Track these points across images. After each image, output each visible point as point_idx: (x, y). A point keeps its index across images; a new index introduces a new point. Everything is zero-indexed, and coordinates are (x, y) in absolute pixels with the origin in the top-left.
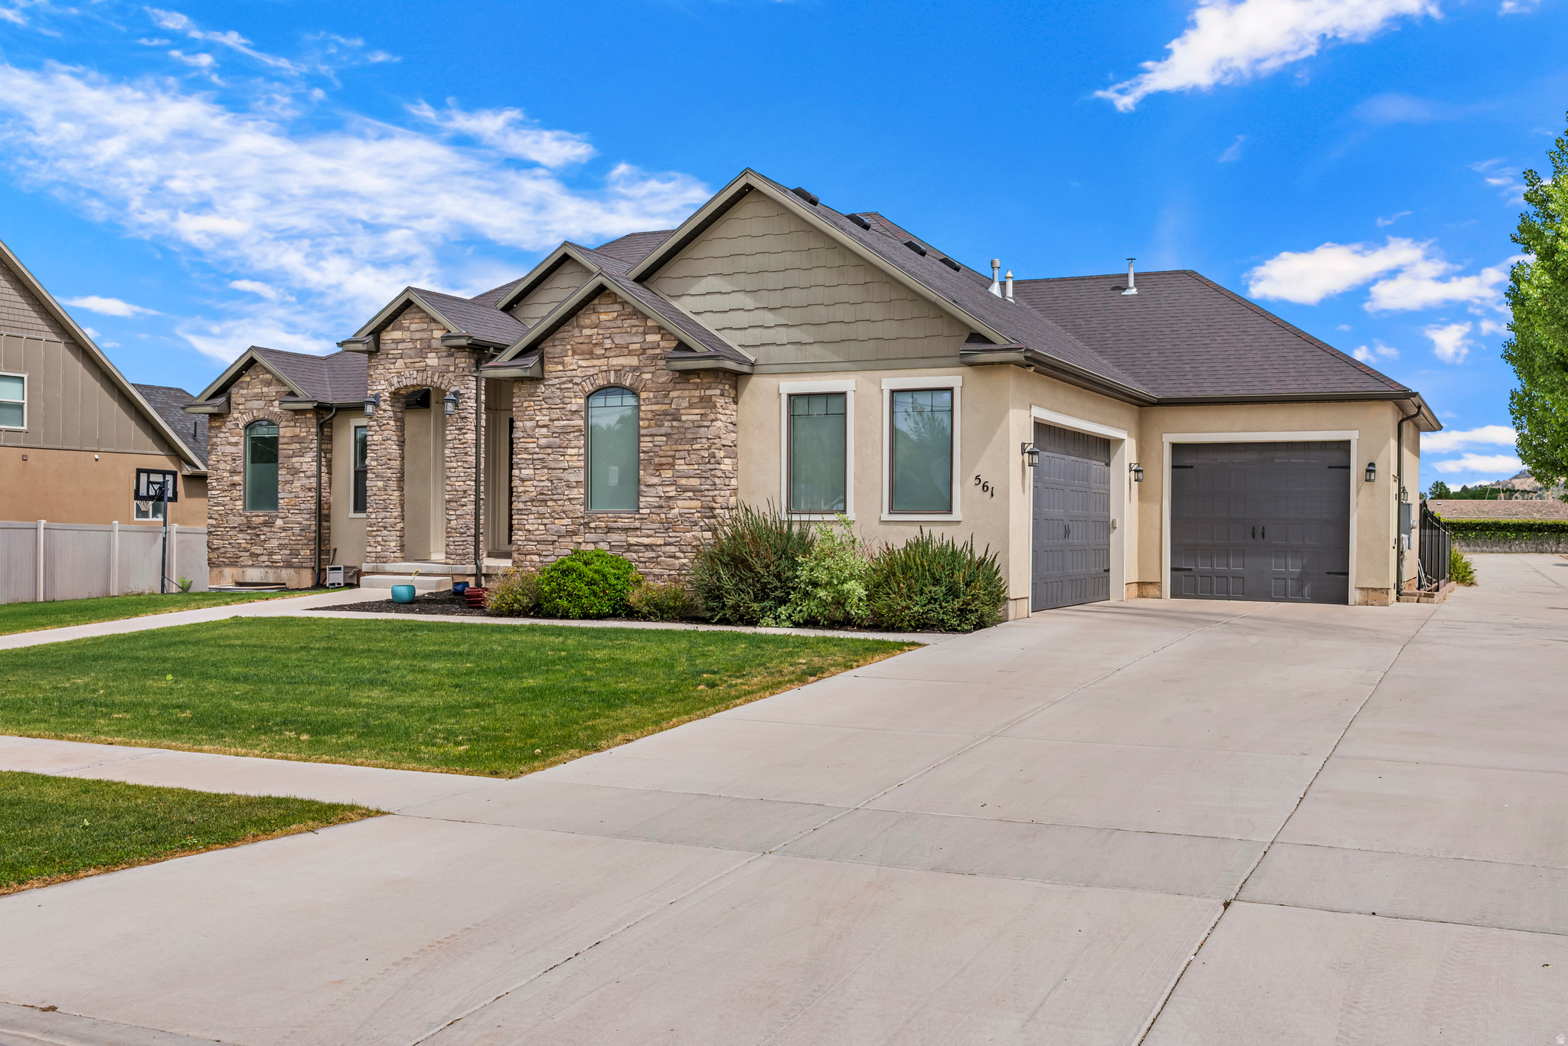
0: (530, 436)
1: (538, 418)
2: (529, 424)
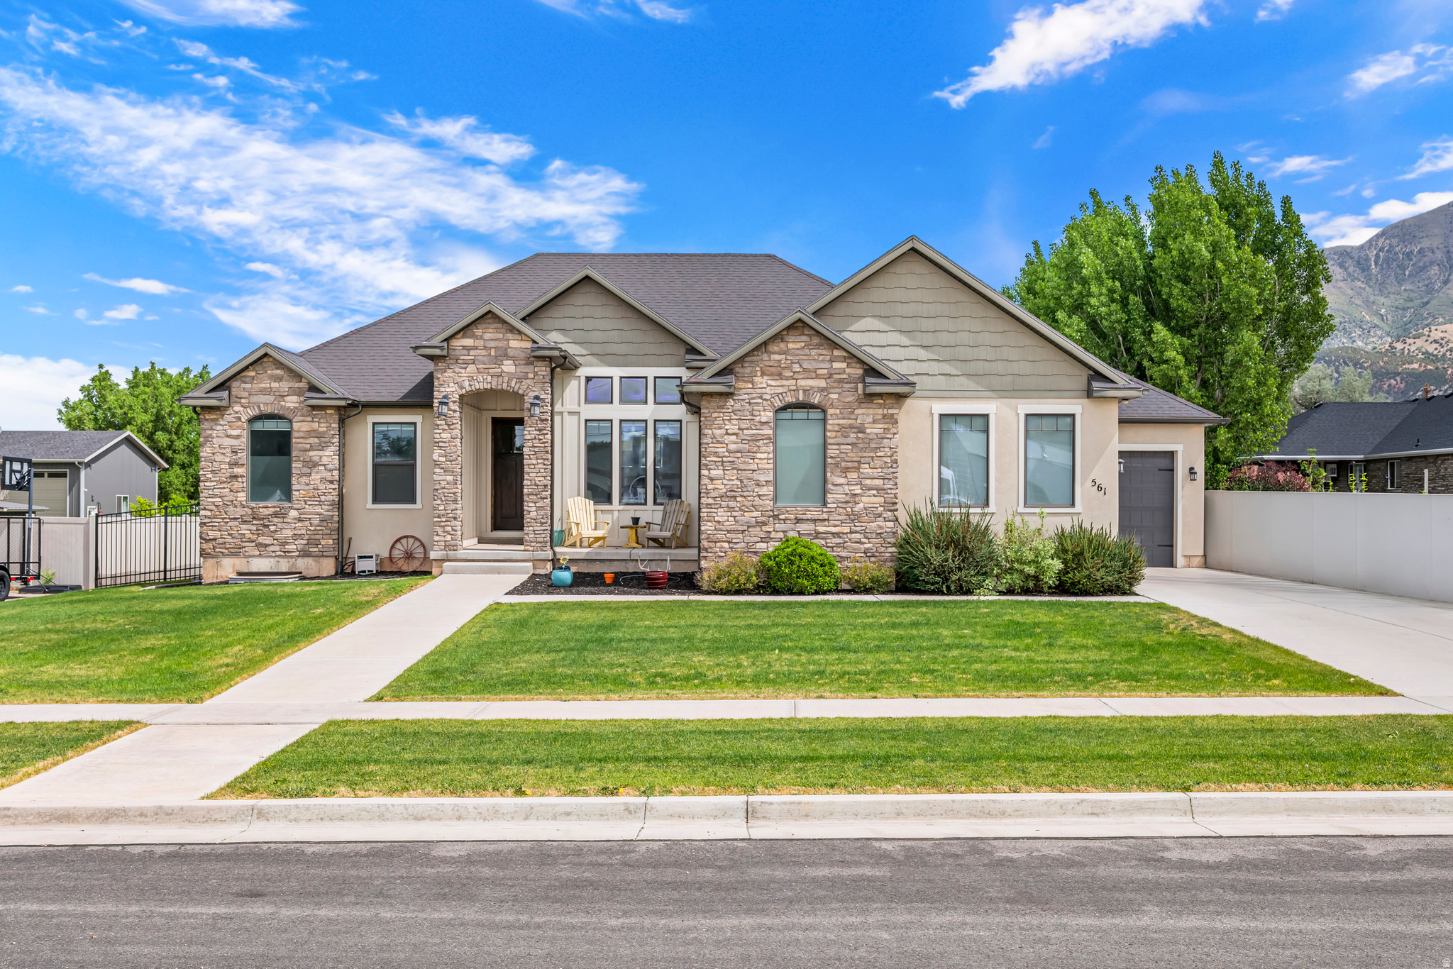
0: (719, 442)
1: (727, 427)
2: (718, 432)
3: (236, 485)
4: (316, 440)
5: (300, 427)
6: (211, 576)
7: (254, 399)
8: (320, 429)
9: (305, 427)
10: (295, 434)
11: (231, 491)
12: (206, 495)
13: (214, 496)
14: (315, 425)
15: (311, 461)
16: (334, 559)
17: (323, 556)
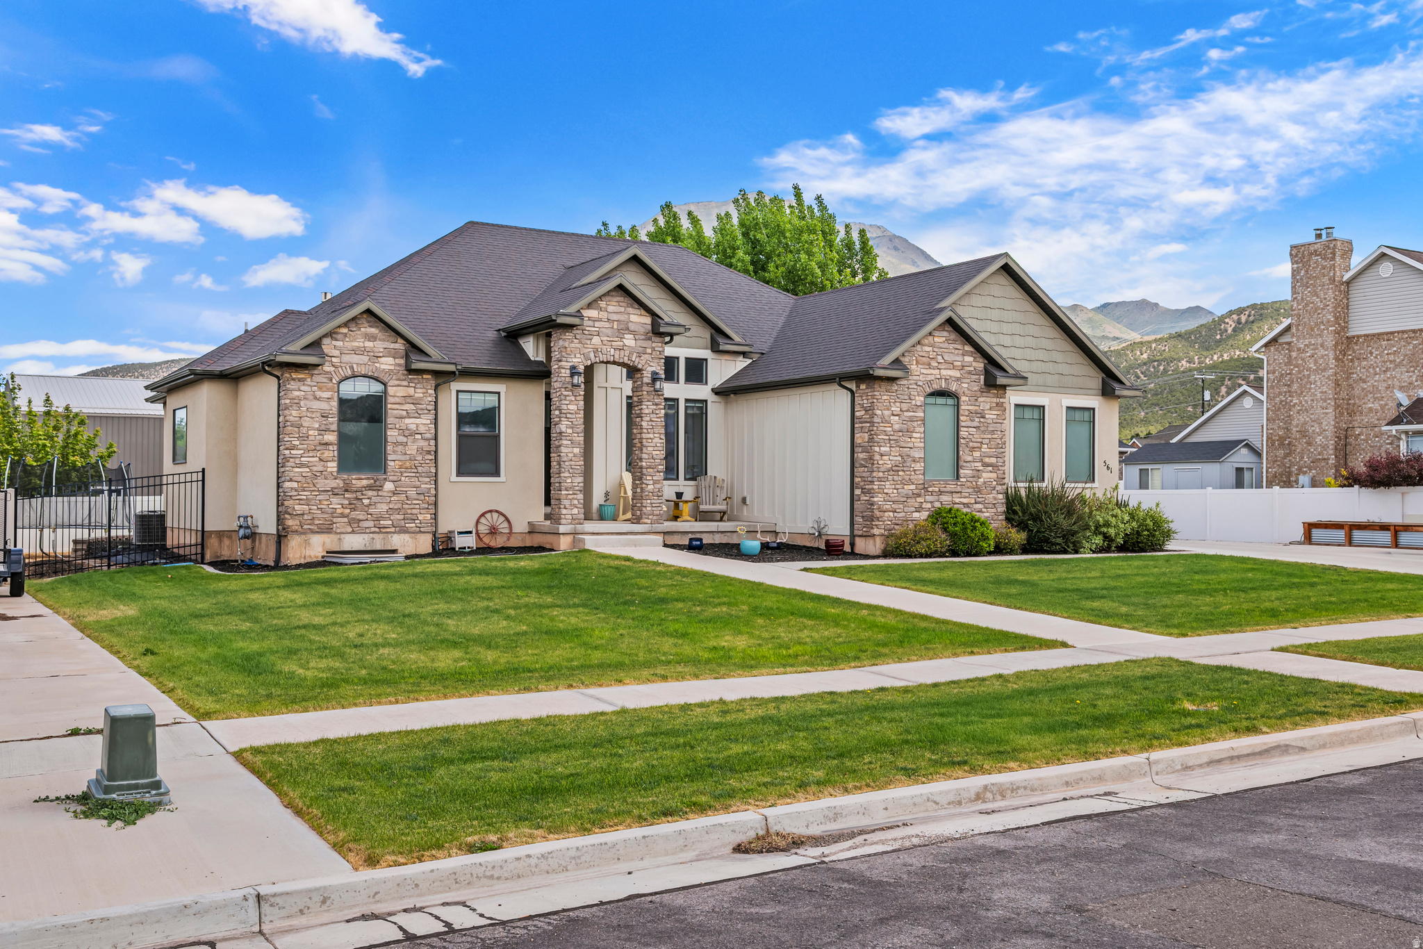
3: (328, 454)
4: (412, 407)
5: (396, 391)
6: (298, 555)
7: (346, 358)
8: (417, 395)
9: (401, 392)
10: (390, 400)
11: (321, 460)
12: (293, 465)
13: (302, 465)
14: (411, 391)
15: (407, 429)
16: (431, 535)
17: (420, 532)
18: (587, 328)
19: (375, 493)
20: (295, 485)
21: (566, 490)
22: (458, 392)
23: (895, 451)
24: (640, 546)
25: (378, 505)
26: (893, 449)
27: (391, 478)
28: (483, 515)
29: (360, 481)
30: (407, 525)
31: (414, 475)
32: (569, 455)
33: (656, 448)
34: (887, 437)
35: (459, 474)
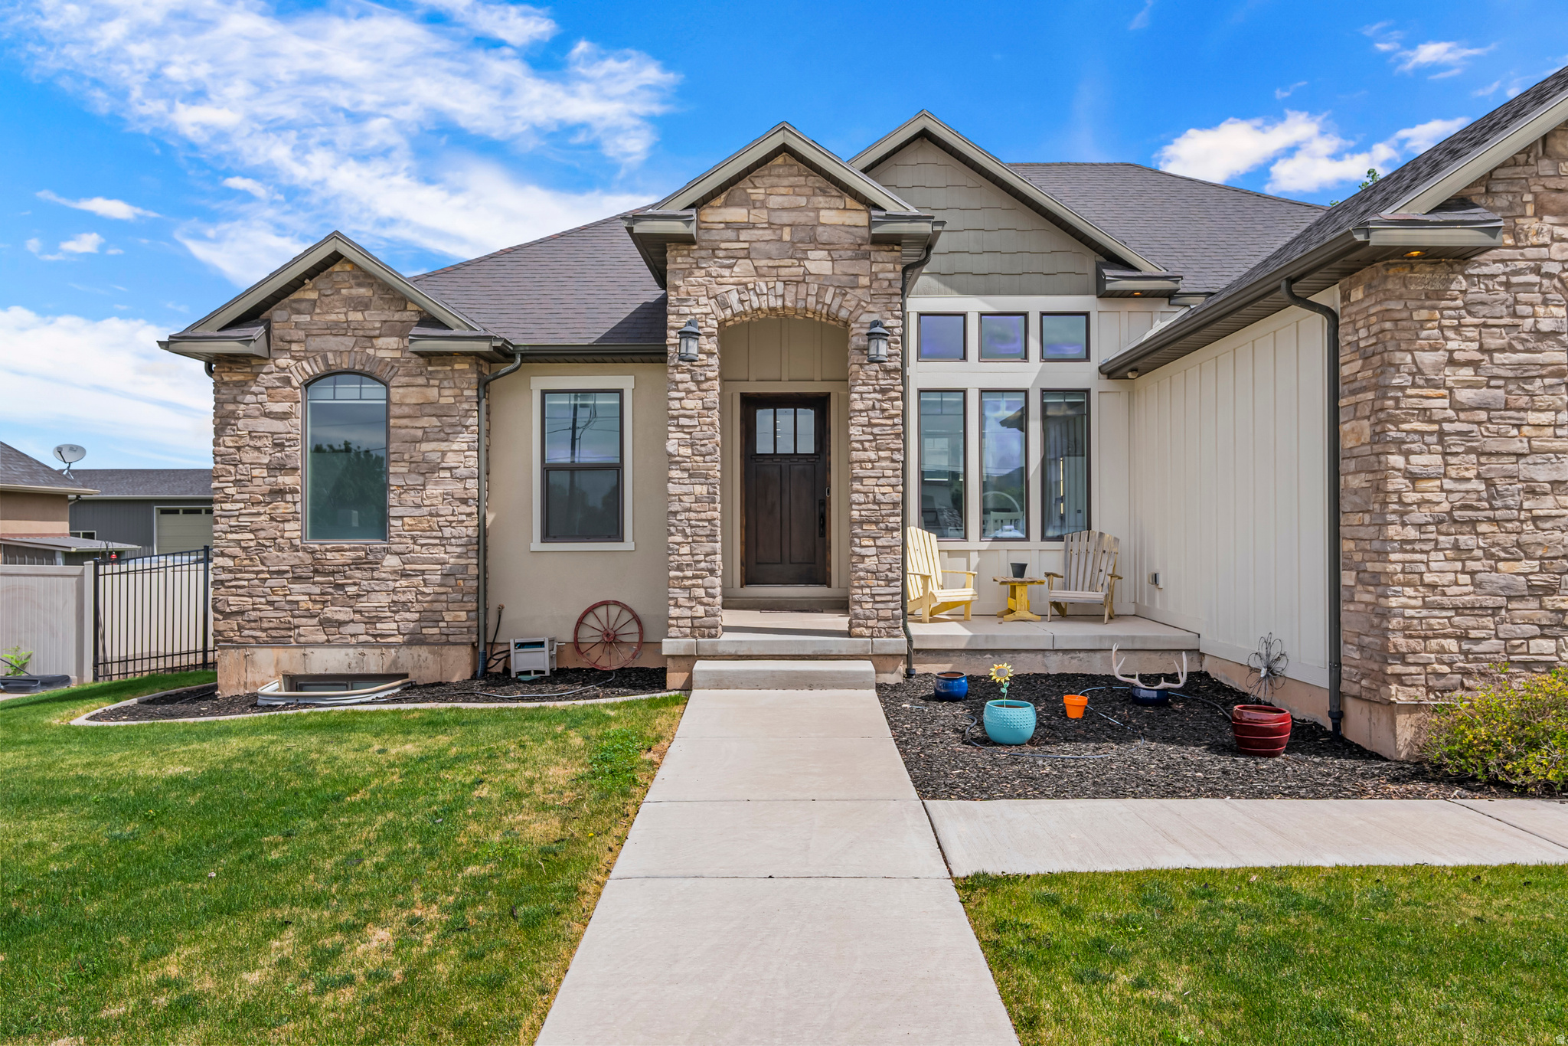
3: (283, 508)
4: (435, 421)
5: (404, 395)
6: (233, 681)
7: (315, 343)
8: (443, 401)
9: (414, 396)
11: (273, 519)
13: (240, 529)
14: (433, 393)
15: (424, 461)
16: (469, 649)
17: (448, 643)
18: (723, 245)
19: (367, 575)
20: (229, 563)
21: (679, 568)
22: (544, 393)
23: (1466, 465)
24: (823, 687)
25: (373, 596)
26: (1451, 460)
27: (394, 547)
28: (591, 610)
29: (340, 552)
30: (425, 631)
31: (437, 541)
32: (684, 498)
33: (882, 481)
34: (1436, 427)
35: (547, 536)
